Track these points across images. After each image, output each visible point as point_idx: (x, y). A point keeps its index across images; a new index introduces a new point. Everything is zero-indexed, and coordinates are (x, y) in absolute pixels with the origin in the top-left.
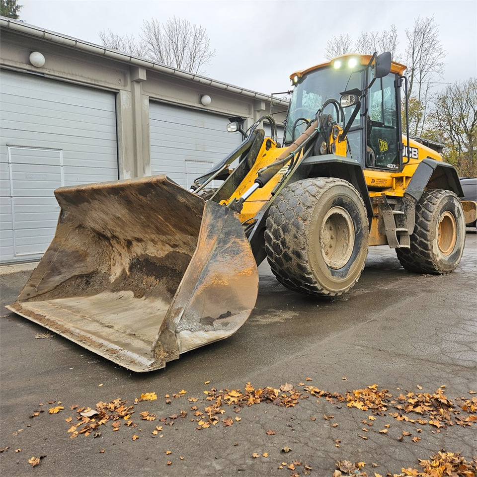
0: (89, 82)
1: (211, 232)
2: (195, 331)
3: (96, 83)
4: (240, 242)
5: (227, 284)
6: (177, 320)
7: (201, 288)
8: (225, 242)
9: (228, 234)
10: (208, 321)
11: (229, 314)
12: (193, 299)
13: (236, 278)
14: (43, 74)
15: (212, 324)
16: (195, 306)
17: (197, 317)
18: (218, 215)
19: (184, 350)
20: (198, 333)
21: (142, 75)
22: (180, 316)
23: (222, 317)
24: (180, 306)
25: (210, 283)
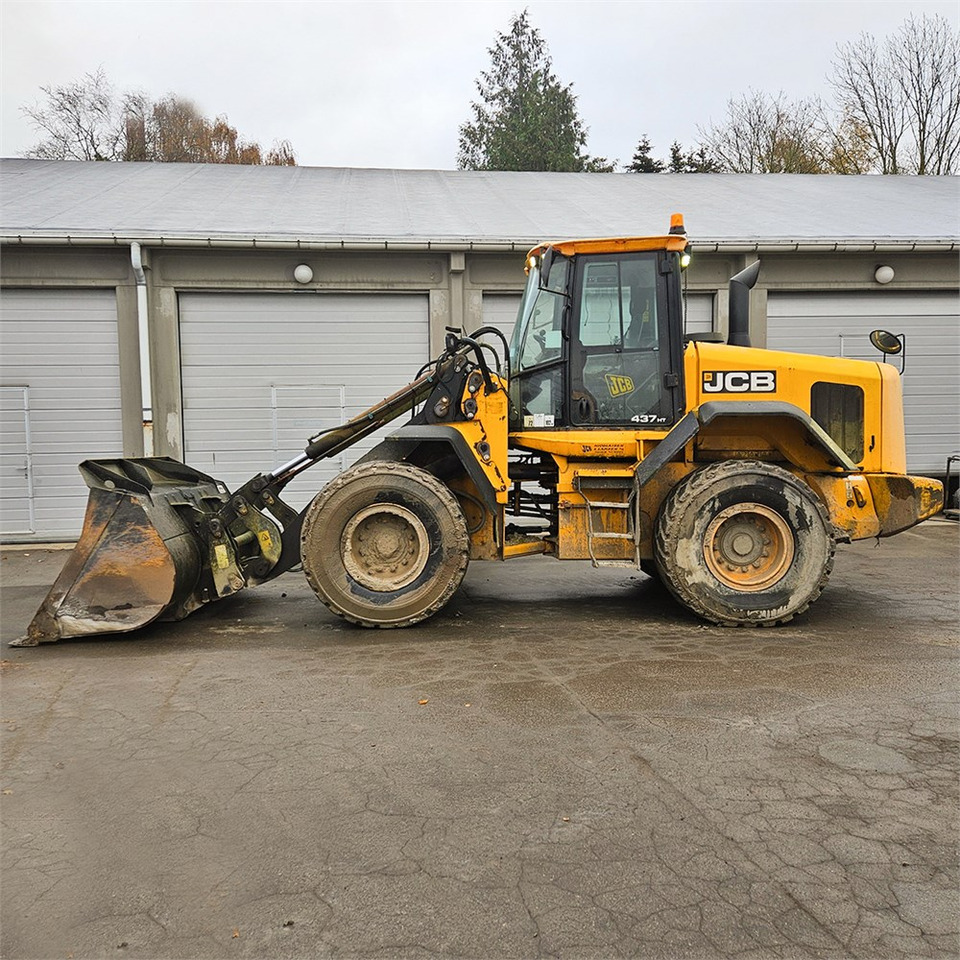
0: (379, 288)
1: (97, 519)
2: (80, 618)
3: (390, 288)
4: (143, 530)
5: (124, 573)
6: (57, 605)
7: (87, 576)
8: (120, 530)
9: (123, 521)
10: (98, 611)
11: (129, 606)
12: (77, 586)
13: (138, 568)
14: (315, 290)
15: (103, 614)
16: (80, 593)
17: (83, 604)
18: (106, 502)
19: (66, 635)
20: (84, 621)
21: (457, 263)
22: (62, 600)
23: (117, 608)
24: (60, 591)
25: (100, 572)
